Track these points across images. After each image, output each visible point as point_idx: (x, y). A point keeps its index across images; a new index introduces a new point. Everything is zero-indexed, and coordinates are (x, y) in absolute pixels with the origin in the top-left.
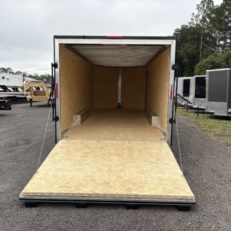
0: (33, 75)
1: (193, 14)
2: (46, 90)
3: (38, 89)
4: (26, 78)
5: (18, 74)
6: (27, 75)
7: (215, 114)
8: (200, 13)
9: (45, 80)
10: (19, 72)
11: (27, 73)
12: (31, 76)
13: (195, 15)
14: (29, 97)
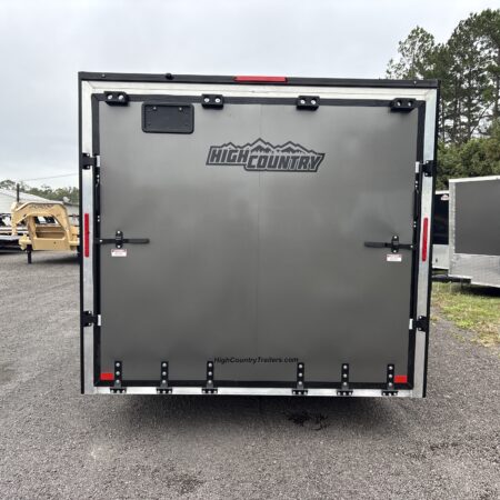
0: (40, 188)
1: (391, 61)
2: (65, 224)
3: (50, 220)
4: (22, 195)
5: (7, 186)
6: (27, 189)
7: (473, 283)
8: (405, 60)
9: (66, 199)
10: (8, 181)
11: (27, 183)
12: (35, 192)
13: (394, 63)
14: (23, 241)
